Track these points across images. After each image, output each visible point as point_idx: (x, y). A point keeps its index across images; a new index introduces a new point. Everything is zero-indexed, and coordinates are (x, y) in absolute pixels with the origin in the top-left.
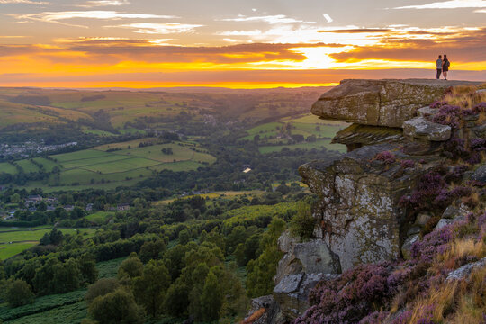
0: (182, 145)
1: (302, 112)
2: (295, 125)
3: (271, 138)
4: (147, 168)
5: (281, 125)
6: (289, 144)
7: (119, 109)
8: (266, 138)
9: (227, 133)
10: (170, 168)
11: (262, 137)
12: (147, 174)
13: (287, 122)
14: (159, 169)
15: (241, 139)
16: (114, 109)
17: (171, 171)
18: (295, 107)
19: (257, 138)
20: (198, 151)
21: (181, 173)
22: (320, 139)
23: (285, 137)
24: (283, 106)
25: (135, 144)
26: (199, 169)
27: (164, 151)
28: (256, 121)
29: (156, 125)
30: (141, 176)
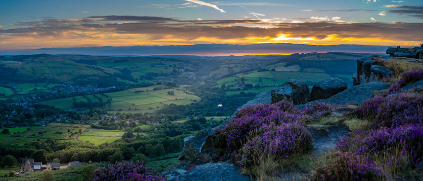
0: (178, 90)
1: (249, 70)
2: (246, 78)
3: (232, 86)
4: (161, 102)
5: (237, 79)
6: (244, 89)
7: (136, 68)
8: (229, 86)
9: (203, 83)
10: (175, 103)
11: (226, 85)
12: (161, 107)
13: (241, 76)
14: (169, 103)
15: (213, 87)
16: (133, 68)
17: (175, 105)
18: (243, 67)
19: (223, 86)
20: (189, 94)
21: (182, 106)
22: (262, 87)
23: (241, 85)
24: (236, 67)
25: (151, 88)
26: (192, 104)
27: (169, 93)
28: (220, 76)
29: (159, 77)
30: (158, 107)
